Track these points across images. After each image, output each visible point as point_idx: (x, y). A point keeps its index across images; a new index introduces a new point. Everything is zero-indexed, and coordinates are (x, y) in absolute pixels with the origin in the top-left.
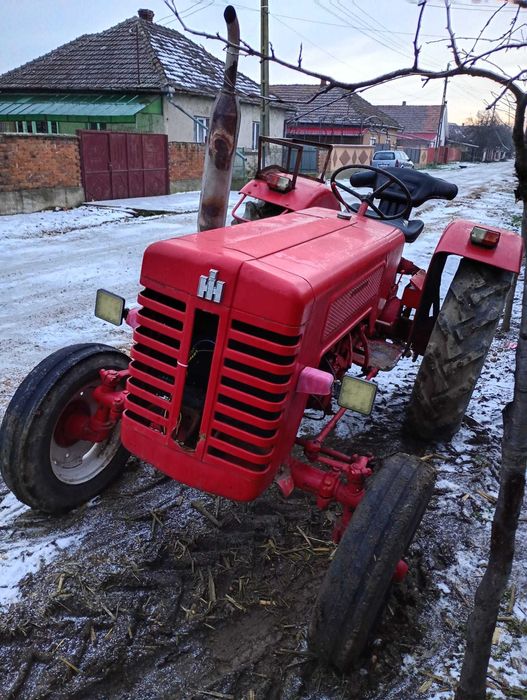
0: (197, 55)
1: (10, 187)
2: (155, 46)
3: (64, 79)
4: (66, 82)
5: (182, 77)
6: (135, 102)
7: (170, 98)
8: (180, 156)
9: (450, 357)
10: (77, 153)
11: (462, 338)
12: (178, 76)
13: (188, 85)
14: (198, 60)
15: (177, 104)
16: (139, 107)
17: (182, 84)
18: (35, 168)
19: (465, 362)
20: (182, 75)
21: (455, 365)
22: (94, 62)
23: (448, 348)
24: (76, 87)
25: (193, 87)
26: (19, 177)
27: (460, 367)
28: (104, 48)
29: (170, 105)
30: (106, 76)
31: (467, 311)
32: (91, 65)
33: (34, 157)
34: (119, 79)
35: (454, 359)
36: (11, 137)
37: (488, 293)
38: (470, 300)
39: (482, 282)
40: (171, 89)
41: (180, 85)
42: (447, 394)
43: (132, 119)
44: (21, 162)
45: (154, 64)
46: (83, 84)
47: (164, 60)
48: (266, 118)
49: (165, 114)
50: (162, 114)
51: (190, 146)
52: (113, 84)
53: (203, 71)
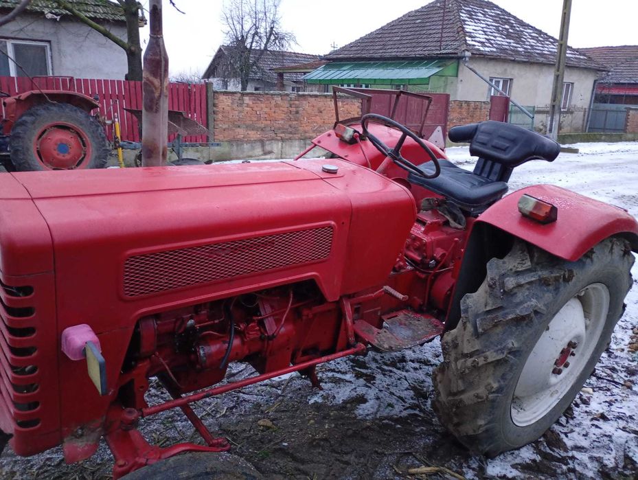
0: (507, 22)
1: (296, 136)
2: (464, 16)
3: (381, 49)
4: (381, 51)
5: (482, 43)
6: (434, 65)
7: (466, 61)
8: (460, 113)
9: (466, 352)
10: (359, 110)
11: (480, 330)
12: (479, 42)
13: (487, 49)
14: (507, 27)
15: (471, 67)
16: (436, 70)
17: (481, 49)
18: (320, 122)
19: (481, 361)
20: (484, 40)
21: (469, 362)
22: (408, 33)
23: (465, 340)
24: (387, 55)
25: (491, 51)
26: (306, 129)
27: (475, 367)
28: (419, 21)
29: (465, 68)
30: (414, 44)
31: (495, 297)
32: (404, 36)
33: (321, 112)
34: (425, 47)
35: (471, 355)
36: (304, 95)
37: (528, 280)
38: (503, 285)
39: (528, 264)
40: (468, 54)
41: (478, 50)
42: (462, 397)
43: (426, 81)
44: (309, 116)
45: (458, 33)
46: (394, 53)
47: (468, 29)
48: (560, 78)
49: (460, 75)
50: (457, 76)
51: (473, 104)
52: (418, 52)
53: (508, 36)
